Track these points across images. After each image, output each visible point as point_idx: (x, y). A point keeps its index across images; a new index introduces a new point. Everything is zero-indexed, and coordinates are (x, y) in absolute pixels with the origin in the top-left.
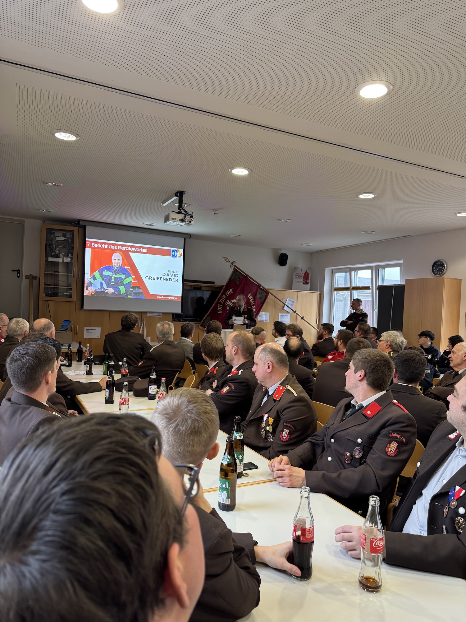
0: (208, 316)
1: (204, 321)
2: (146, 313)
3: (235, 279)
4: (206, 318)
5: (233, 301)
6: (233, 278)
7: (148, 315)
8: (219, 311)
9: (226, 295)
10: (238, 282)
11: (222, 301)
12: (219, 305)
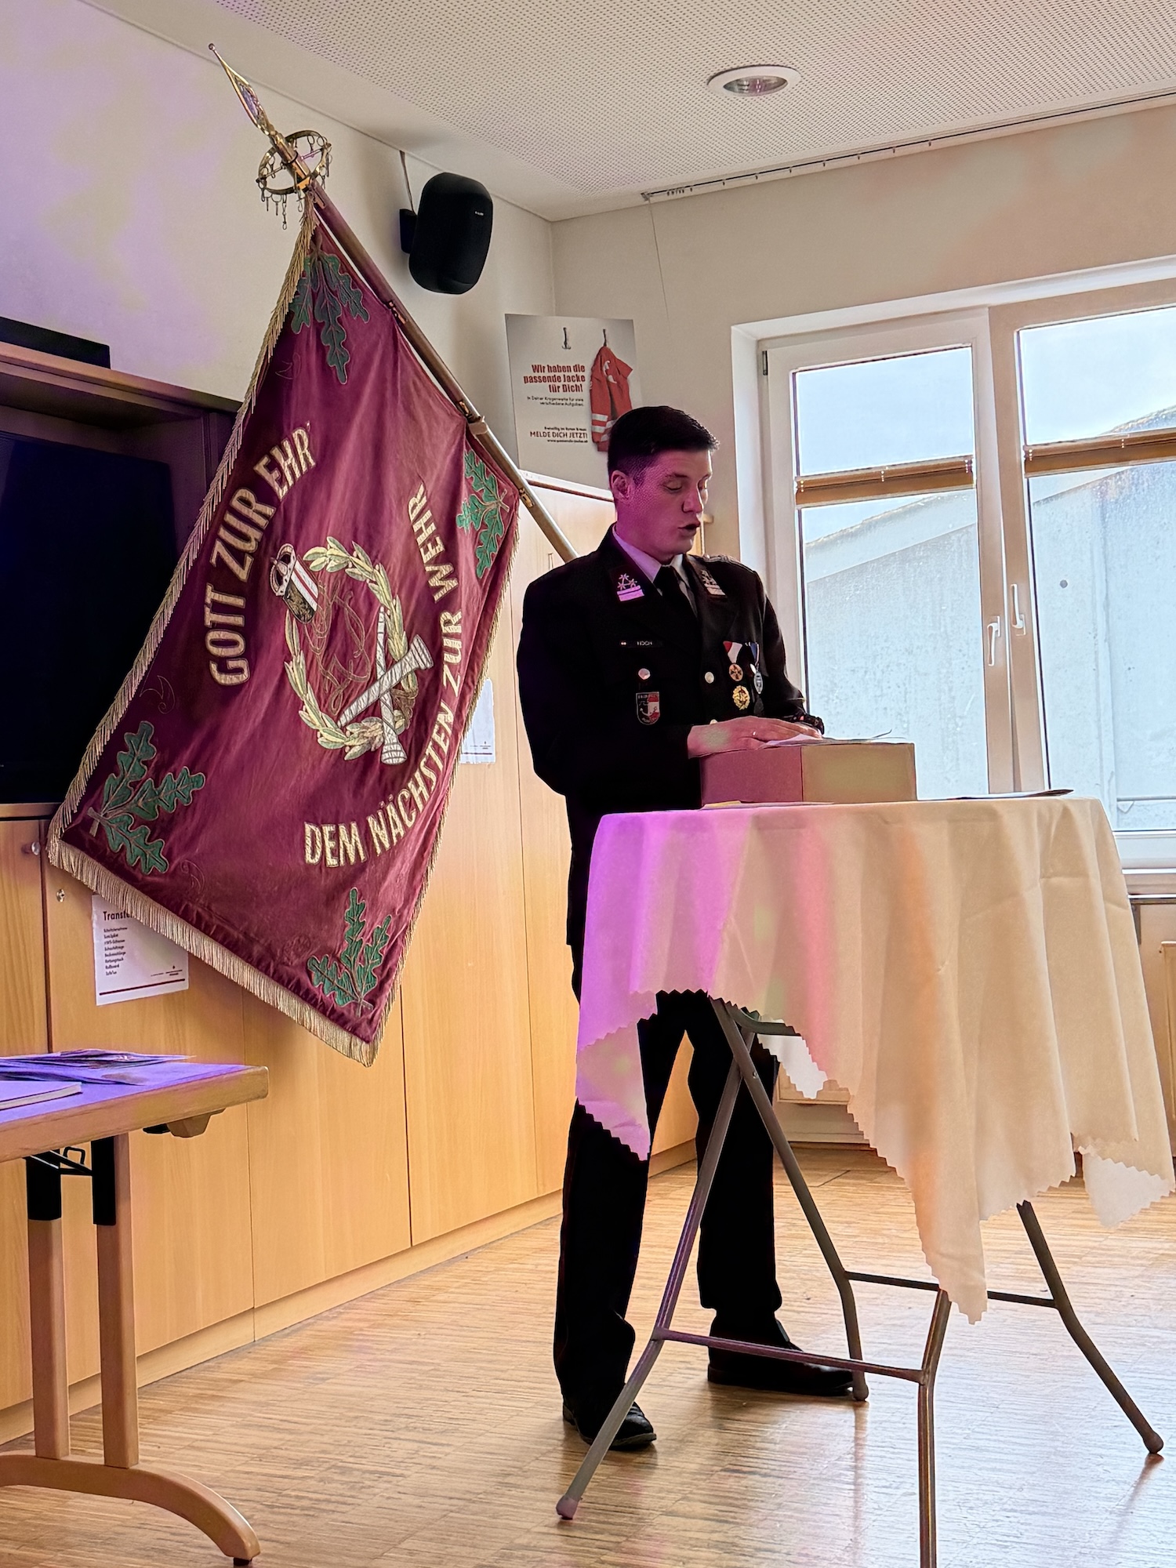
0: (128, 723)
1: (95, 783)
4: (116, 744)
6: (303, 314)
8: (223, 669)
9: (266, 494)
10: (339, 359)
11: (239, 556)
12: (211, 595)
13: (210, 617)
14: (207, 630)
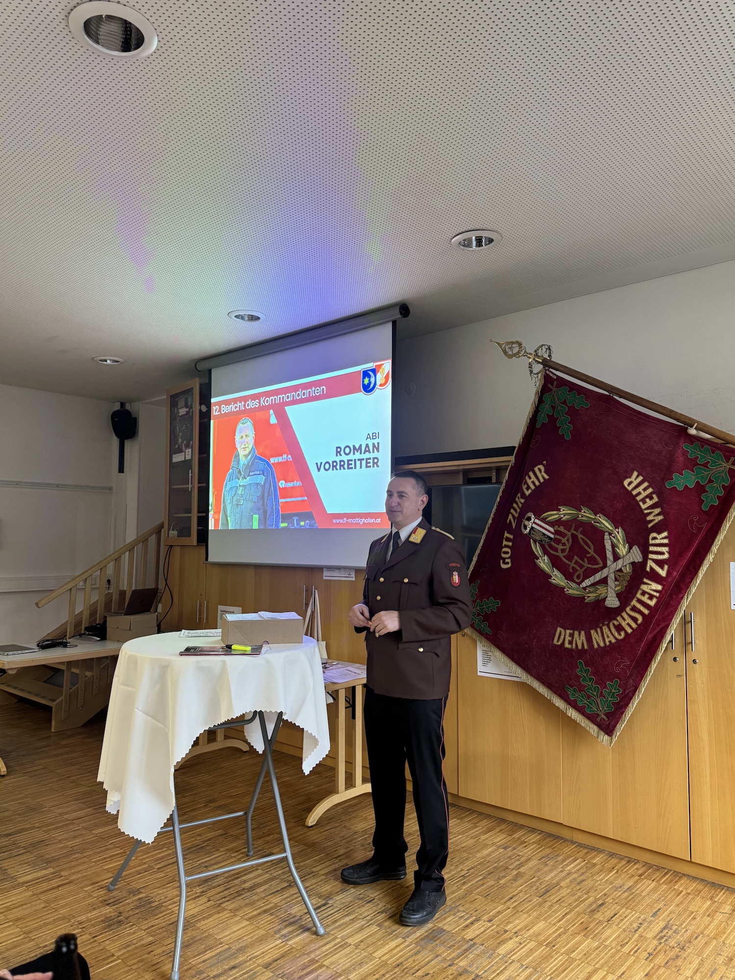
2: (320, 569)
3: (552, 419)
5: (553, 515)
6: (542, 419)
7: (327, 575)
8: (504, 563)
9: (522, 494)
10: (566, 430)
12: (506, 535)
13: (505, 543)
14: (503, 548)
